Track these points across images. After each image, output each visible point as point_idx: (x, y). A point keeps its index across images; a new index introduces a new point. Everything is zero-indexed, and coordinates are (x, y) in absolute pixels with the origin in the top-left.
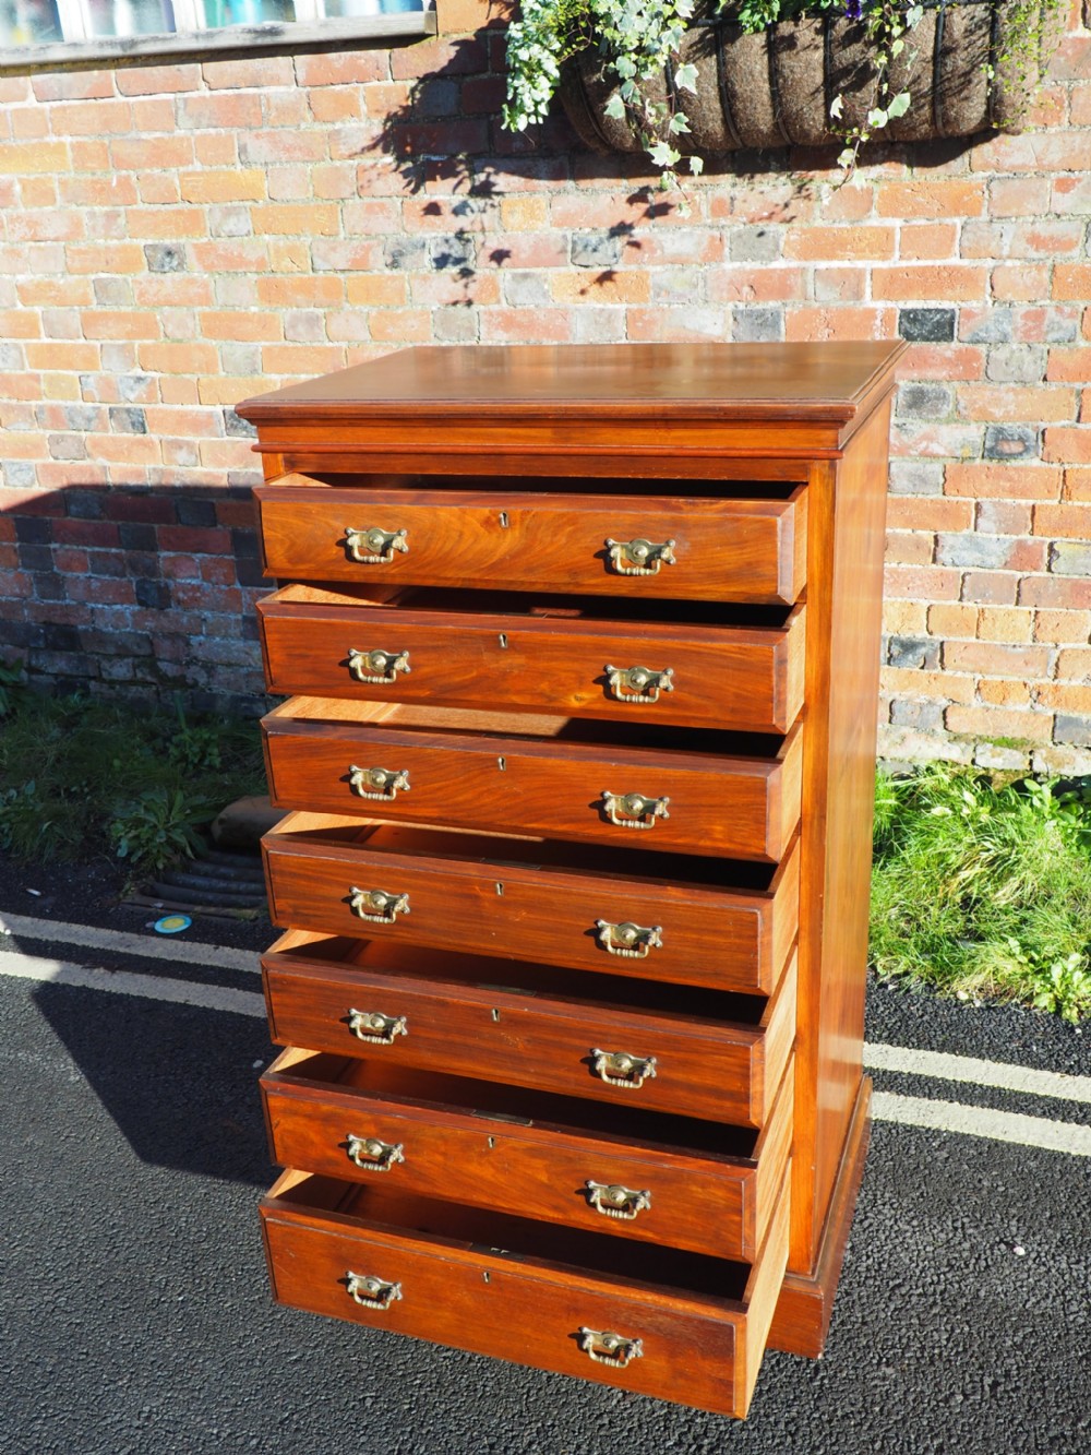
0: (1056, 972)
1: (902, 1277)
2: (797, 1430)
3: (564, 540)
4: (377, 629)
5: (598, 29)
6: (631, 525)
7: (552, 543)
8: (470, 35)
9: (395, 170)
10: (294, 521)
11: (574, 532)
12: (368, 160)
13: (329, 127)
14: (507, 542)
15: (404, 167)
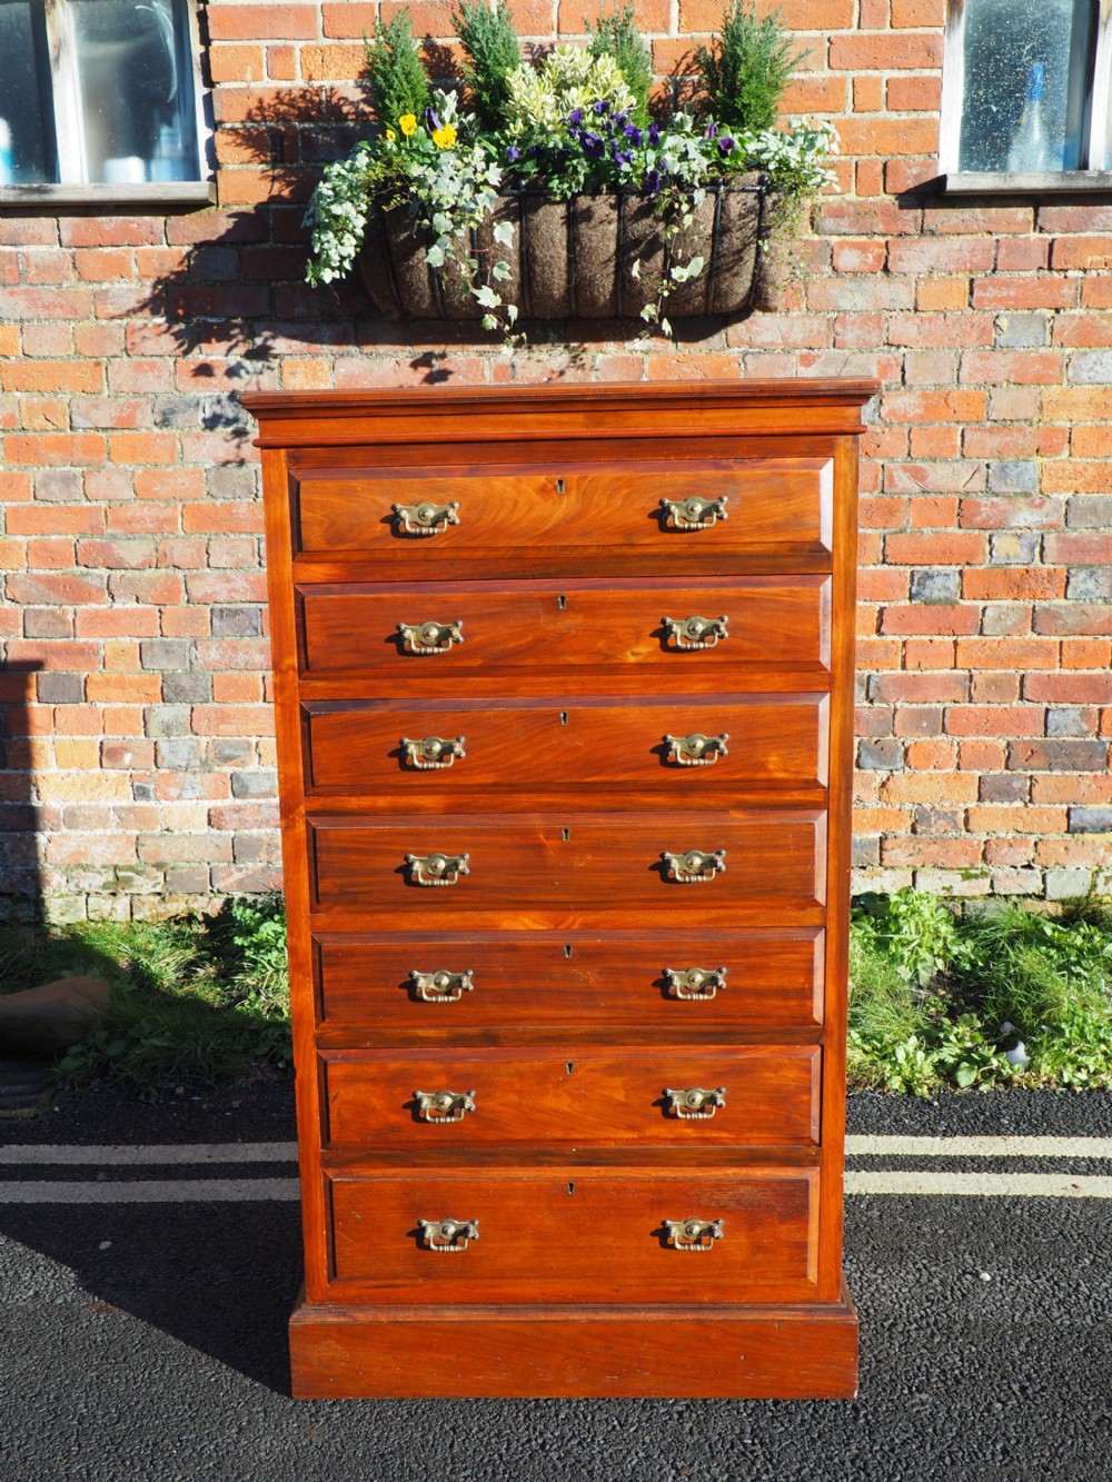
0: (901, 1055)
1: (892, 1317)
2: (865, 1464)
3: (619, 502)
4: (431, 600)
5: (413, 189)
6: (685, 485)
7: (608, 506)
8: (249, 208)
9: (166, 332)
10: (335, 500)
11: (630, 493)
12: (137, 321)
13: (96, 287)
14: (562, 508)
15: (176, 328)
